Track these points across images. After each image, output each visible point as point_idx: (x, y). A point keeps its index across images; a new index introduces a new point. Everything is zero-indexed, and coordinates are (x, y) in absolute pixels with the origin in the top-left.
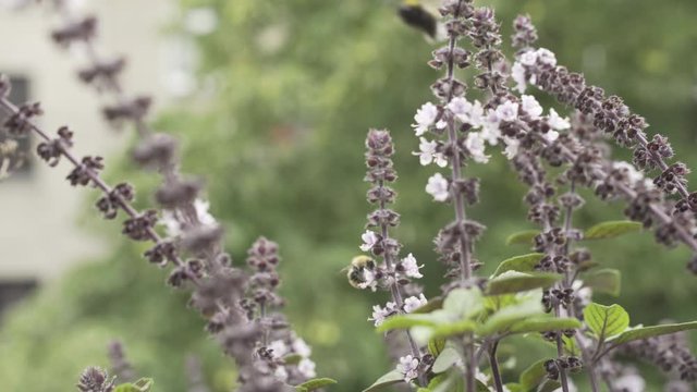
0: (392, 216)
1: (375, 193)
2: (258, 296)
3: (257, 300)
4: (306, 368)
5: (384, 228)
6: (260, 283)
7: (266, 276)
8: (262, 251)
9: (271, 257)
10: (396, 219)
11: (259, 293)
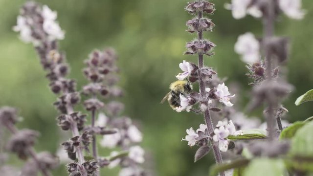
0: (208, 47)
1: (194, 24)
2: (89, 106)
3: (88, 109)
4: (136, 154)
5: (201, 57)
6: (92, 93)
7: (97, 86)
8: (95, 63)
9: (102, 69)
10: (212, 49)
11: (91, 103)
